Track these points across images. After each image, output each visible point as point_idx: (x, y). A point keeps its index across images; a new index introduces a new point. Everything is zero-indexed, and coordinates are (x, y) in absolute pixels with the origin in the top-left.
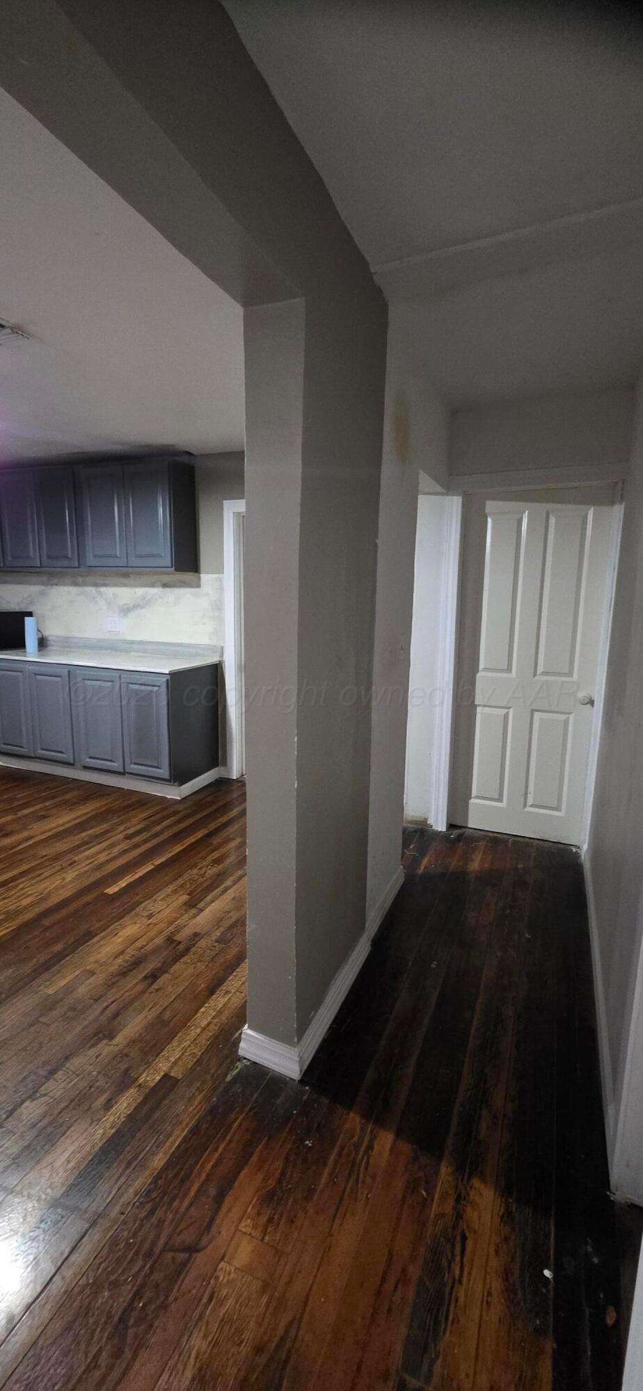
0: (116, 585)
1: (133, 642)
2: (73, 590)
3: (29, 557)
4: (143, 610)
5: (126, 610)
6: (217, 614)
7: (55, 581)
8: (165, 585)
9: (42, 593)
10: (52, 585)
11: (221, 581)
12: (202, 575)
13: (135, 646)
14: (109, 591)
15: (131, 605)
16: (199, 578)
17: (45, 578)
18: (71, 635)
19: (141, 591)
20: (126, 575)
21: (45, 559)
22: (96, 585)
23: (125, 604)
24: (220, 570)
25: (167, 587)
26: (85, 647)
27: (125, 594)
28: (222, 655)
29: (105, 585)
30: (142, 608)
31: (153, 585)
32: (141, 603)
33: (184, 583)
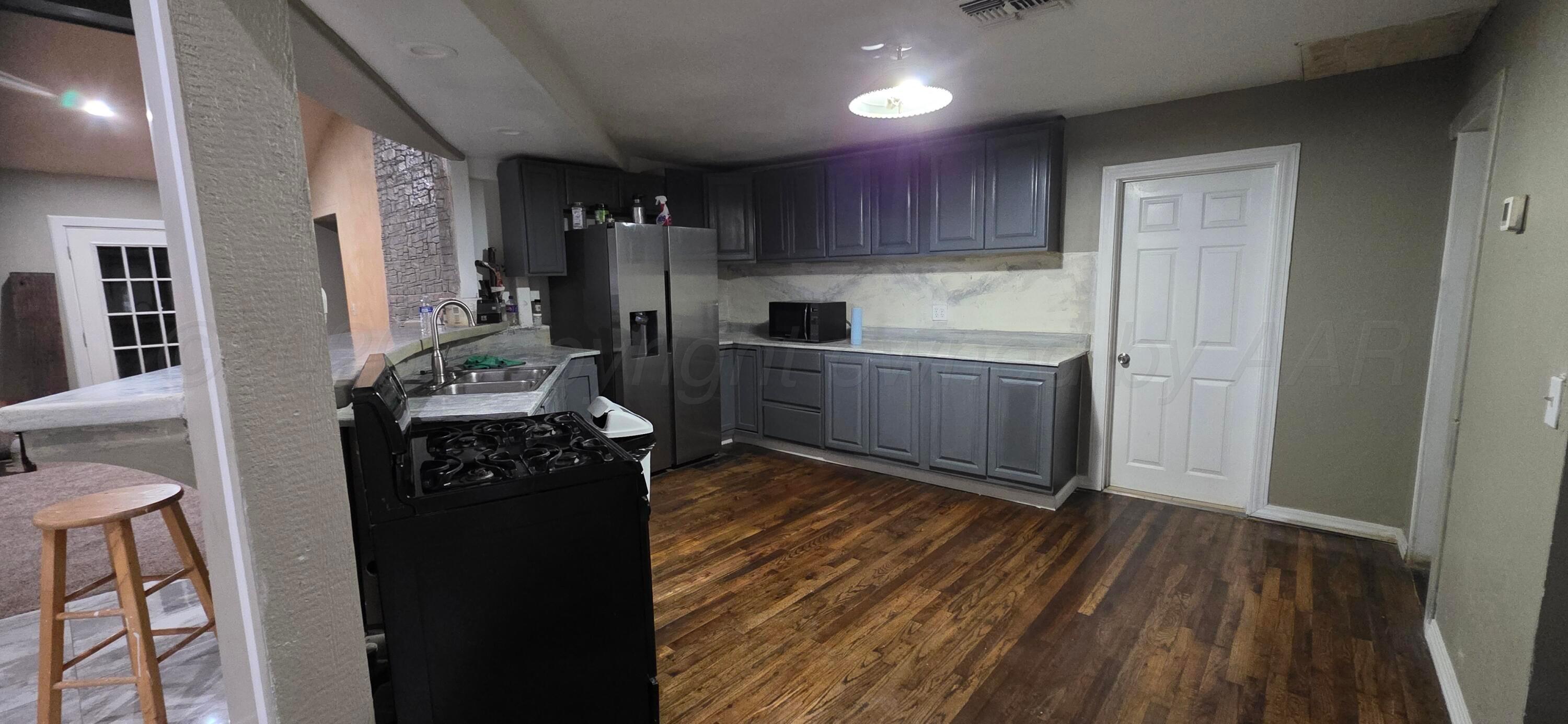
0: (944, 271)
1: (964, 332)
2: (890, 277)
3: (859, 245)
4: (979, 297)
5: (957, 298)
6: (1083, 298)
7: (870, 269)
8: (1011, 268)
9: (853, 283)
10: (866, 273)
11: (1092, 259)
12: (1065, 255)
13: (968, 337)
14: (937, 278)
15: (965, 291)
16: (1061, 258)
17: (856, 267)
18: (886, 325)
19: (977, 276)
20: (960, 259)
21: (877, 246)
22: (919, 271)
23: (956, 291)
24: (1092, 245)
25: (1016, 269)
26: (904, 337)
27: (957, 280)
28: (1088, 346)
29: (932, 271)
30: (979, 294)
31: (995, 269)
32: (978, 289)
33: (1040, 264)
